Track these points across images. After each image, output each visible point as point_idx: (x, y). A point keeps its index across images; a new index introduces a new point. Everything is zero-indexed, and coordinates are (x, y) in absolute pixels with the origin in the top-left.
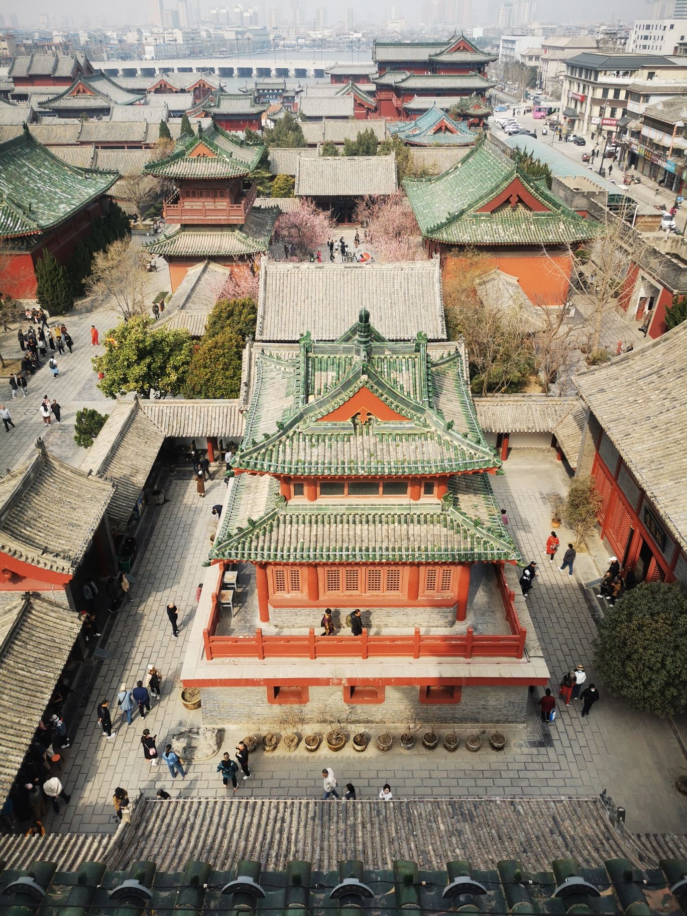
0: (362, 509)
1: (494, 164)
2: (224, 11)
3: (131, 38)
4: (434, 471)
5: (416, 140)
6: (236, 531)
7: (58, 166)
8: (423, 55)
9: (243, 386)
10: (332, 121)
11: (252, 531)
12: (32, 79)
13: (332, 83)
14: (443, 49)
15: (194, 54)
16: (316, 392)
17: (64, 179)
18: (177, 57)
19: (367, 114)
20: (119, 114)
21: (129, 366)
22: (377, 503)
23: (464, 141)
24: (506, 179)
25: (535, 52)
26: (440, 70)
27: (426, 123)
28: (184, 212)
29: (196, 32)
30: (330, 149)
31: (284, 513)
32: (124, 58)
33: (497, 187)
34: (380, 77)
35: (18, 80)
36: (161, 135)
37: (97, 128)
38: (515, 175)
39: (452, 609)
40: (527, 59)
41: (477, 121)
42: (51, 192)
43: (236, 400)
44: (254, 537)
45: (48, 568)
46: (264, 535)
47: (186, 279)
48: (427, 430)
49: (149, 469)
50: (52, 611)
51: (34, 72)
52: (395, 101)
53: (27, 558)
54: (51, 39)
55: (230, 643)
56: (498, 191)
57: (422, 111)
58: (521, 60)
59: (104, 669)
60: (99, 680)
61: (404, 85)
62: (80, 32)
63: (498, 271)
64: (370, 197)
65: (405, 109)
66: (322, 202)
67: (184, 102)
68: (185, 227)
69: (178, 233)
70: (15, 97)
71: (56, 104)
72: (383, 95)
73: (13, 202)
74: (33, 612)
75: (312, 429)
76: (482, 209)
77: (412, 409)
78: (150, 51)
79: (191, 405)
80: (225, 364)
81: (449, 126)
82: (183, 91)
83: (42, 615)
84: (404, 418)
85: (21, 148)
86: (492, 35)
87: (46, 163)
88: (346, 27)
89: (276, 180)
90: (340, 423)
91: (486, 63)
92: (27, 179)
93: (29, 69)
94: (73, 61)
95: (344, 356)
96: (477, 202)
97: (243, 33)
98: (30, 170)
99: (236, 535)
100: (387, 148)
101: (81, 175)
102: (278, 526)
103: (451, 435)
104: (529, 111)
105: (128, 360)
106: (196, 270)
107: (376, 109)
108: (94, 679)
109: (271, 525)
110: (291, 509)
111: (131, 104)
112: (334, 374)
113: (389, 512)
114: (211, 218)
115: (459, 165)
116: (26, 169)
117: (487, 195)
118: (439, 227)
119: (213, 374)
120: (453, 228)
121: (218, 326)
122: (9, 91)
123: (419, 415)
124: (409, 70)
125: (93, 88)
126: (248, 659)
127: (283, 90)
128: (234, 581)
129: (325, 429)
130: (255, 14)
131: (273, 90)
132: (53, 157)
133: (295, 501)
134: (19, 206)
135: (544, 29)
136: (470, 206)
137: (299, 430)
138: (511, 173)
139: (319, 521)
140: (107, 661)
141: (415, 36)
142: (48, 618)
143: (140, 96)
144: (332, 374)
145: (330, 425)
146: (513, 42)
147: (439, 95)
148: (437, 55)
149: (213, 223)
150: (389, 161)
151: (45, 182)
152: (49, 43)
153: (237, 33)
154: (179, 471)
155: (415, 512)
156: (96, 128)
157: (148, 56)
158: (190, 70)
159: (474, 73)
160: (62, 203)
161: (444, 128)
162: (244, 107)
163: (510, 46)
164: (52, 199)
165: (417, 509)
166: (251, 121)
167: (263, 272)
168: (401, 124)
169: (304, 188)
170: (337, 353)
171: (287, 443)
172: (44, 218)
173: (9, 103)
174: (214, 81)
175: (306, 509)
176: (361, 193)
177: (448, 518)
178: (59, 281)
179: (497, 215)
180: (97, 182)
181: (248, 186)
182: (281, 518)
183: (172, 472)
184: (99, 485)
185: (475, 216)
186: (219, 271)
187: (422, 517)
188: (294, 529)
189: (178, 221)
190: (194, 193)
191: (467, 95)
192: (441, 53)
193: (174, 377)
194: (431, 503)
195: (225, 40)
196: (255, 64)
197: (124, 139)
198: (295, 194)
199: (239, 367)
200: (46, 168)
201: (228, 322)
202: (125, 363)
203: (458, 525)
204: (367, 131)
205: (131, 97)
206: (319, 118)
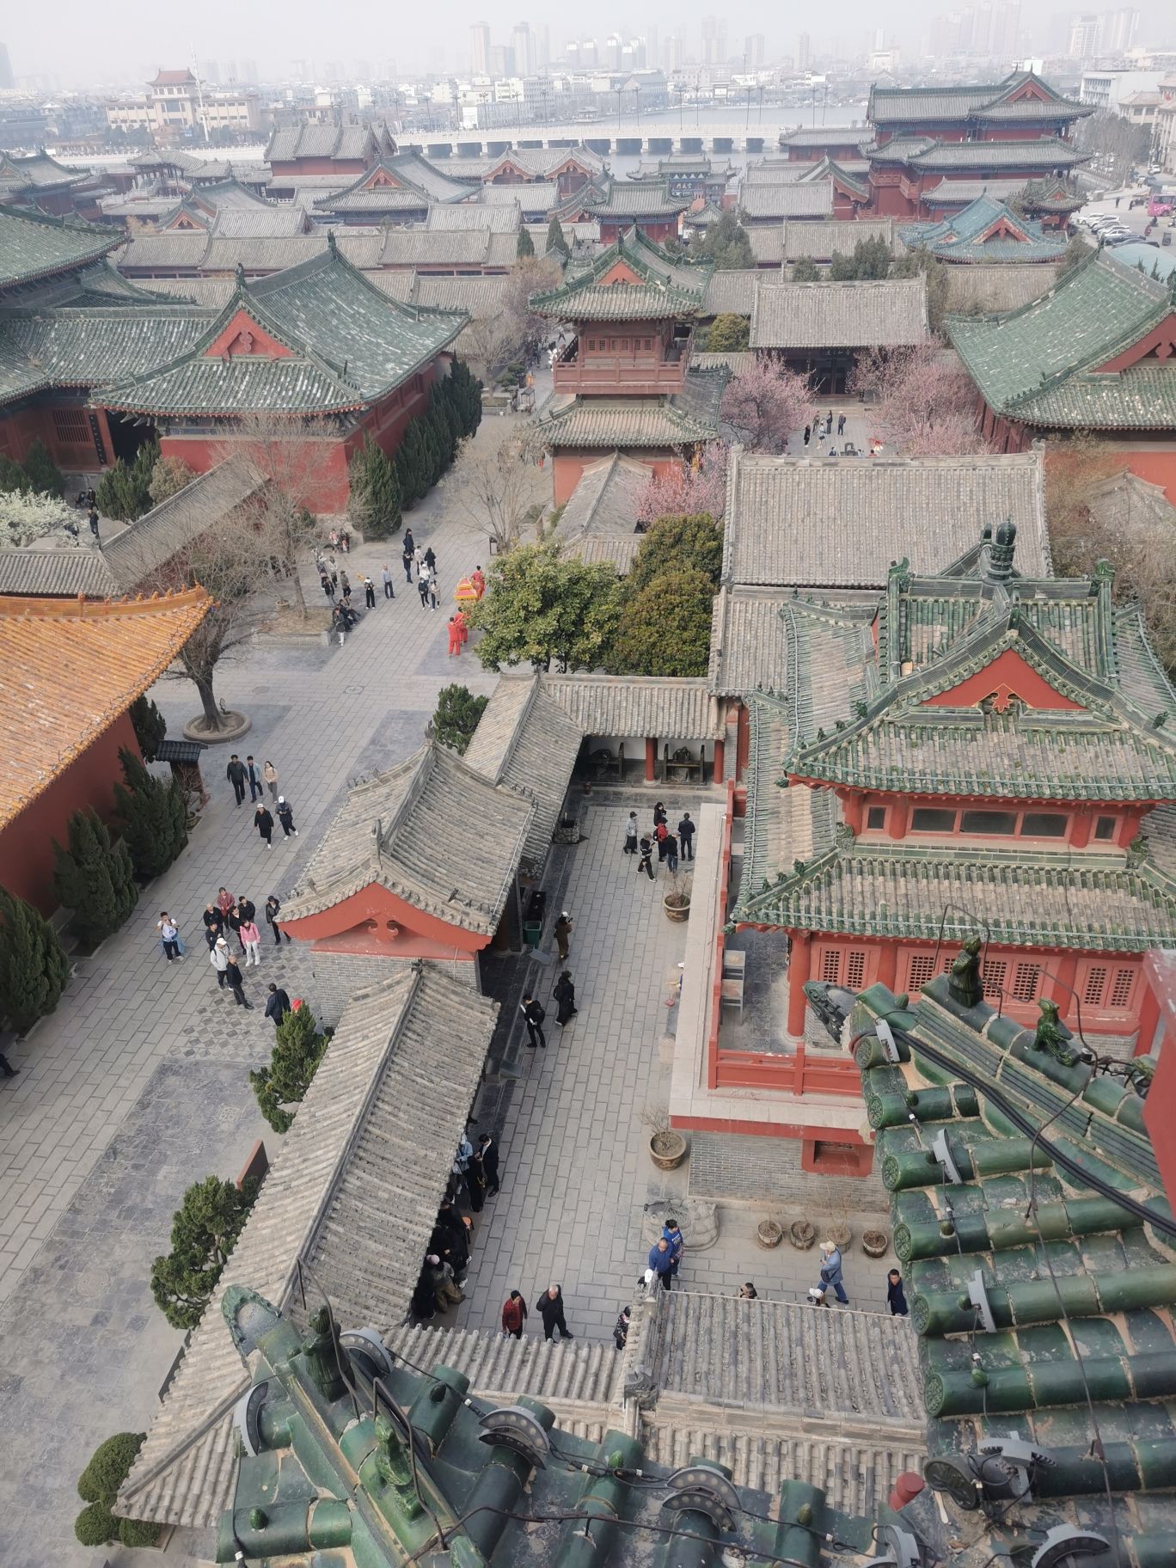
0: (984, 857)
1: (1124, 291)
2: (590, 46)
3: (441, 94)
4: (1133, 796)
5: (953, 253)
6: (776, 880)
7: (377, 302)
8: (959, 109)
9: (713, 655)
10: (799, 225)
11: (800, 880)
12: (301, 164)
13: (790, 160)
14: (994, 98)
15: (541, 118)
16: (914, 658)
17: (389, 323)
18: (515, 123)
19: (855, 211)
20: (440, 220)
21: (526, 620)
22: (1012, 848)
23: (1038, 255)
24: (1151, 315)
25: (1147, 99)
26: (987, 135)
27: (970, 223)
28: (584, 374)
29: (546, 81)
30: (805, 270)
31: (848, 856)
32: (429, 128)
33: (1134, 329)
34: (880, 148)
35: (278, 166)
36: (520, 253)
37: (411, 243)
38: (1168, 310)
39: (1129, 1039)
40: (1132, 111)
41: (1055, 220)
42: (371, 342)
43: (700, 679)
44: (801, 892)
45: (457, 922)
46: (819, 888)
47: (582, 483)
48: (1115, 726)
49: (565, 783)
50: (454, 992)
51: (304, 152)
52: (906, 188)
53: (427, 905)
54: (313, 100)
55: (750, 1063)
56: (1137, 337)
57: (962, 205)
58: (1121, 115)
59: (517, 1094)
60: (512, 1111)
61: (924, 161)
62: (358, 88)
63: (1129, 475)
64: (881, 349)
65: (925, 202)
66: (795, 360)
67: (543, 197)
68: (583, 398)
69: (571, 408)
70: (271, 193)
71: (341, 204)
72: (884, 180)
73: (321, 357)
74: (427, 991)
75: (912, 717)
76: (1106, 366)
77: (1089, 690)
78: (470, 116)
79: (624, 685)
80: (683, 618)
81: (1013, 229)
82: (539, 179)
83: (440, 997)
84: (1076, 704)
85: (324, 272)
86: (1059, 72)
87: (361, 297)
88: (796, 66)
89: (716, 323)
90: (960, 710)
91: (1066, 121)
92: (335, 322)
93: (297, 147)
94: (366, 134)
95: (962, 600)
96: (1095, 355)
97: (623, 81)
98: (339, 308)
99: (776, 885)
100: (907, 269)
101: (412, 316)
102: (840, 877)
103: (1160, 737)
104: (1139, 203)
105: (525, 608)
106: (598, 469)
107: (869, 204)
108: (505, 1109)
109: (829, 875)
110: (862, 851)
111: (458, 202)
112: (945, 629)
113: (1030, 864)
114: (630, 384)
115: (1051, 294)
116: (332, 306)
117: (1115, 343)
118: (1027, 399)
119: (662, 635)
120: (1052, 400)
121: (655, 561)
122: (264, 184)
123: (1100, 701)
124: (932, 134)
125: (402, 177)
126: (776, 1094)
127: (705, 174)
128: (742, 965)
129: (934, 718)
130: (642, 49)
131: (688, 175)
132: (371, 288)
133: (869, 837)
134: (331, 365)
135: (1155, 58)
136: (1082, 362)
137: (889, 718)
138: (1162, 306)
139: (909, 872)
140: (519, 1082)
141: (919, 78)
142: (448, 1001)
143: (473, 189)
144: (940, 630)
145: (942, 712)
146: (1107, 82)
147: (985, 177)
148: (983, 108)
149: (631, 392)
150: (916, 288)
151: (360, 327)
152: (312, 107)
153: (613, 81)
154: (597, 792)
155: (1077, 866)
156: (409, 241)
157: (467, 124)
158: (539, 144)
159: (1050, 138)
160: (388, 361)
161: (1002, 232)
162: (650, 203)
163: (1099, 89)
164: (374, 355)
165: (1081, 862)
166: (661, 226)
167: (735, 470)
168: (922, 227)
169: (763, 337)
170: (950, 595)
171: (870, 739)
172: (366, 385)
173: (265, 203)
174: (592, 163)
175: (887, 852)
176: (864, 343)
177: (1138, 881)
178: (384, 485)
179: (1131, 379)
180: (436, 329)
181: (684, 332)
182: (844, 864)
183: (587, 792)
184: (511, 801)
185: (1091, 380)
186: (637, 472)
187: (1089, 875)
188: (866, 883)
189: (574, 389)
190: (602, 344)
191: (1041, 175)
192: (991, 105)
193: (597, 638)
194: (1105, 854)
195: (594, 94)
196: (645, 132)
197: (453, 260)
198: (751, 345)
199: (707, 627)
200: (361, 304)
201: (674, 552)
202: (522, 613)
203: (1157, 893)
204: (872, 238)
205: (457, 191)
206: (779, 219)
